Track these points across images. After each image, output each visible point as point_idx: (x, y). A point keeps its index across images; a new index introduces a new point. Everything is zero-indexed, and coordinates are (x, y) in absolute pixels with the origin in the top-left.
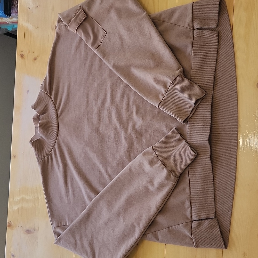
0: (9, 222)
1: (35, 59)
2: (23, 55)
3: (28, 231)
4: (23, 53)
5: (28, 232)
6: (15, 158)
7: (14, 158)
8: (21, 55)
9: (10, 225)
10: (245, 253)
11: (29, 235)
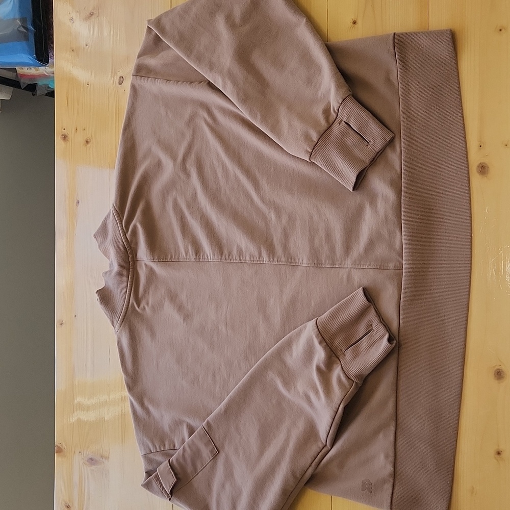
0: (58, 445)
1: (87, 142)
2: (66, 136)
3: (91, 459)
4: (65, 132)
5: (92, 461)
6: (63, 326)
7: (60, 326)
8: (62, 135)
9: (60, 451)
10: (473, 489)
11: (93, 467)
